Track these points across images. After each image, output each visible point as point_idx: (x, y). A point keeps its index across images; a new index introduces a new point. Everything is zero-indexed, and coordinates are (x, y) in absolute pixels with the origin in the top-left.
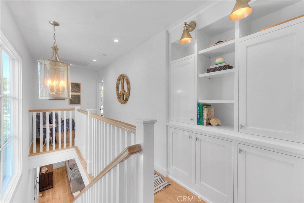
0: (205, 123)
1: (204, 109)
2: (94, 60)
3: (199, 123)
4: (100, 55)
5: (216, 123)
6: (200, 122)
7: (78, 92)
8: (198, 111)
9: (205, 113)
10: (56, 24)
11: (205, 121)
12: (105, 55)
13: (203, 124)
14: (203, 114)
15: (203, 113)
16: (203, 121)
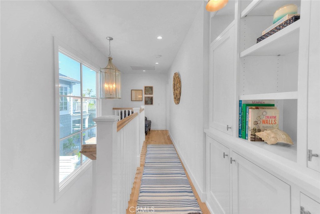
0: (249, 136)
1: (248, 111)
2: (156, 63)
3: (240, 135)
4: (156, 56)
5: (273, 140)
6: (242, 133)
7: (151, 94)
8: (240, 114)
9: (249, 119)
10: (111, 39)
11: (249, 133)
12: (161, 56)
13: (247, 137)
14: (247, 121)
15: (247, 119)
16: (247, 133)
